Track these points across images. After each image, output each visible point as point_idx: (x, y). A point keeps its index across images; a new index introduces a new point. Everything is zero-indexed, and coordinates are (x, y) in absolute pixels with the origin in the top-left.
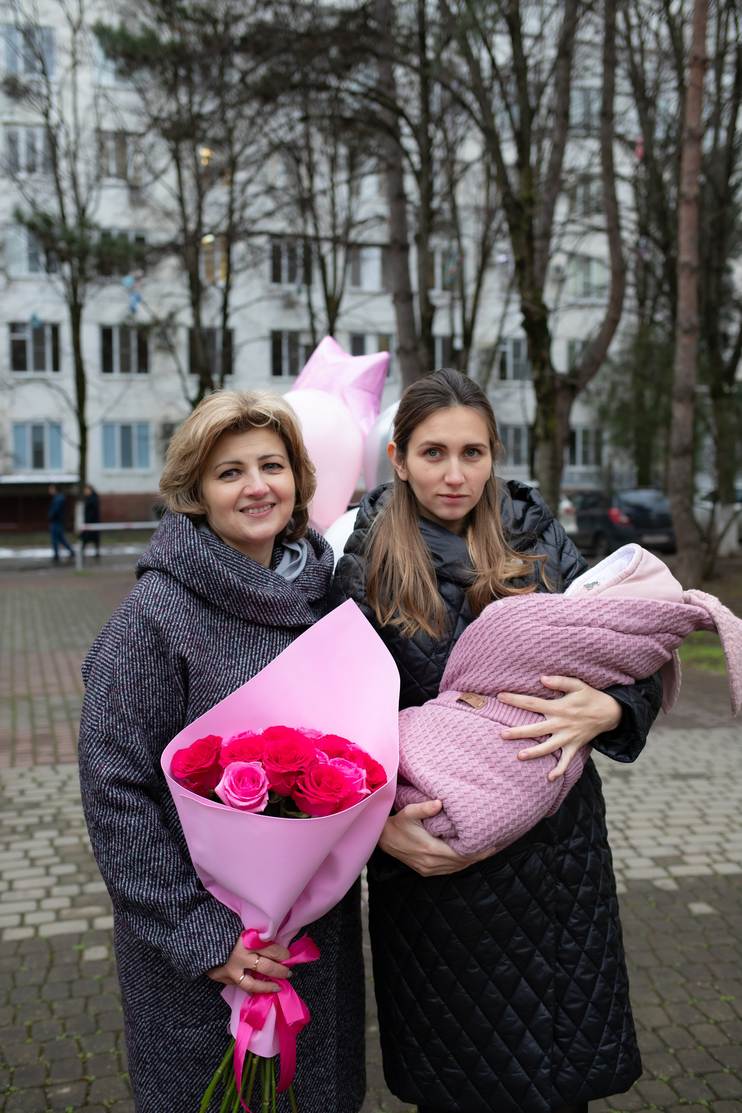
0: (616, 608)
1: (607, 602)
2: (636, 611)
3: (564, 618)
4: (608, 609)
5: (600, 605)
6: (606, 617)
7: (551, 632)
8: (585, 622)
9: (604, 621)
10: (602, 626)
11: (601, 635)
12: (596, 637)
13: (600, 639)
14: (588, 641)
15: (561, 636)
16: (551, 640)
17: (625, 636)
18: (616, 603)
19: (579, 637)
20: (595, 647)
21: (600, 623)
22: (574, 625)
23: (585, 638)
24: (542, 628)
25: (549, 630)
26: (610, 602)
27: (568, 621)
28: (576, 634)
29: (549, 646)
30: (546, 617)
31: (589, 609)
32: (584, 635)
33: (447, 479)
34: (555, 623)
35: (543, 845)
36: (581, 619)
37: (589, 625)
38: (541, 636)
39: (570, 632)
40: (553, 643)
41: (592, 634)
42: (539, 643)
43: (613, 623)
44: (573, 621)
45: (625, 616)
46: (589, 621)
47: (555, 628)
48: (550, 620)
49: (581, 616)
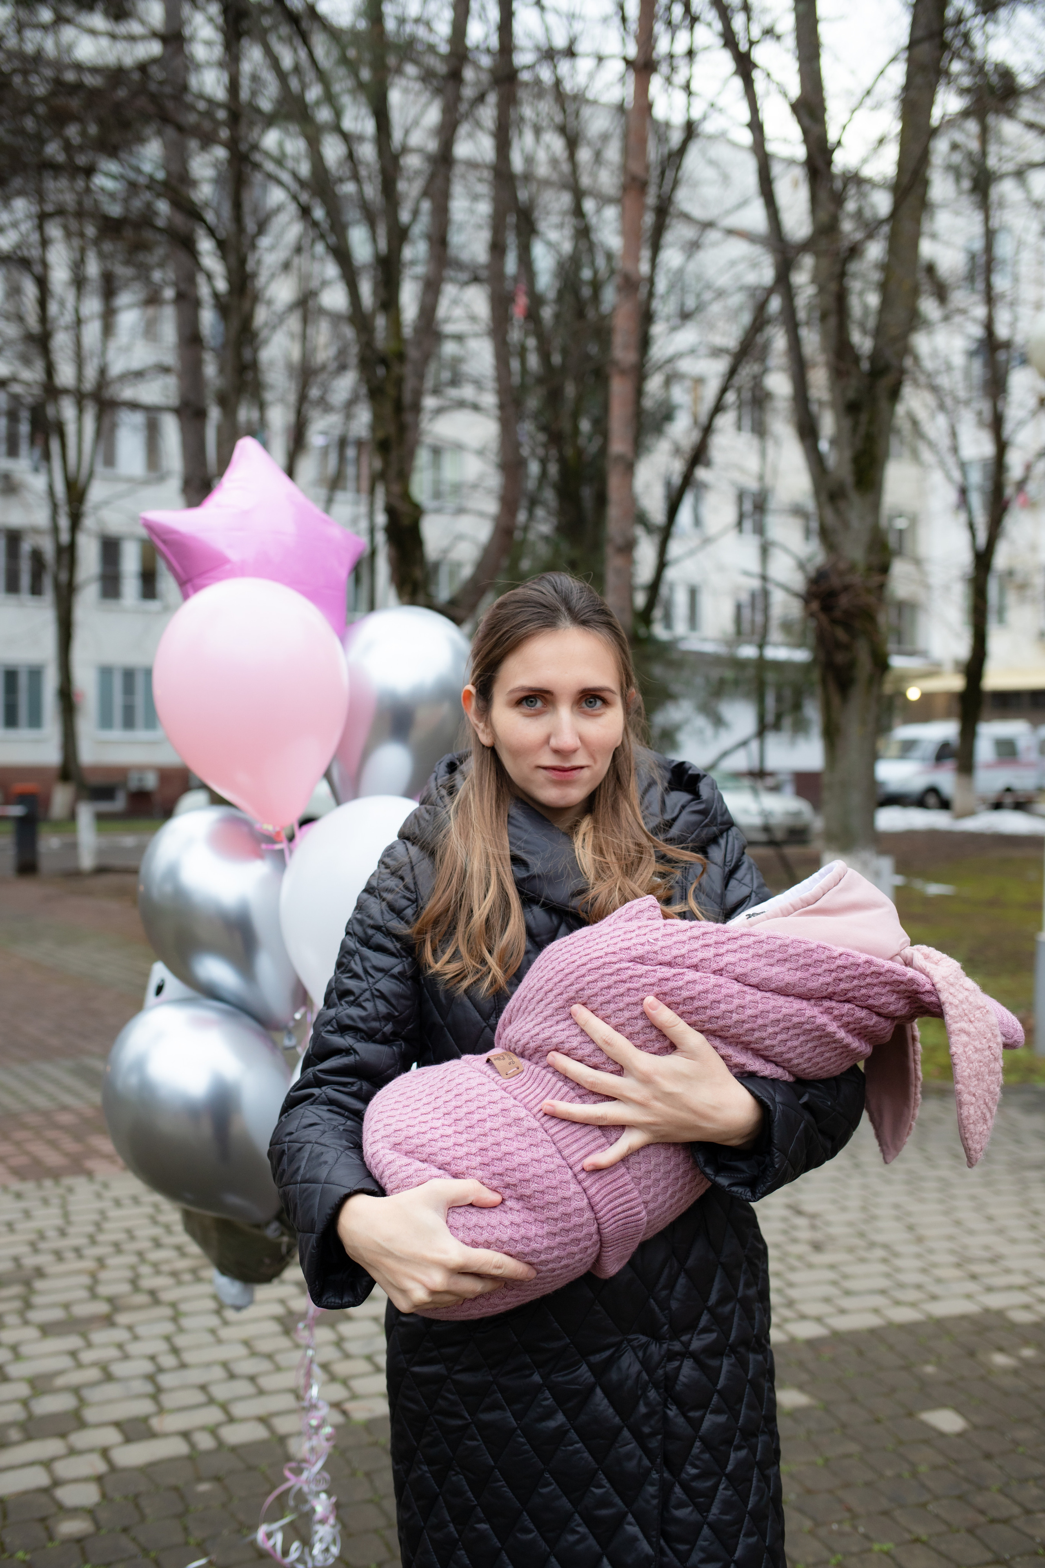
0: (748, 947)
1: (736, 935)
2: (785, 956)
3: (655, 952)
4: (735, 947)
5: (723, 939)
6: (729, 958)
7: (630, 972)
8: (688, 962)
9: (722, 964)
10: (719, 972)
11: (709, 986)
12: (699, 988)
13: (706, 992)
14: (685, 994)
15: (644, 980)
16: (628, 985)
17: (760, 994)
18: (752, 939)
19: (671, 984)
20: (697, 1004)
21: (715, 966)
22: (669, 964)
23: (680, 988)
24: (617, 966)
25: (627, 968)
26: (742, 935)
27: (660, 958)
28: (667, 979)
29: (622, 995)
30: (628, 948)
31: (701, 942)
32: (681, 983)
33: (553, 742)
34: (640, 960)
35: (643, 1339)
36: (683, 956)
37: (695, 967)
38: (615, 978)
39: (659, 975)
40: (629, 989)
41: (694, 982)
42: (609, 987)
43: (739, 970)
44: (668, 958)
45: (764, 961)
46: (695, 961)
47: (639, 966)
48: (634, 953)
49: (683, 951)
